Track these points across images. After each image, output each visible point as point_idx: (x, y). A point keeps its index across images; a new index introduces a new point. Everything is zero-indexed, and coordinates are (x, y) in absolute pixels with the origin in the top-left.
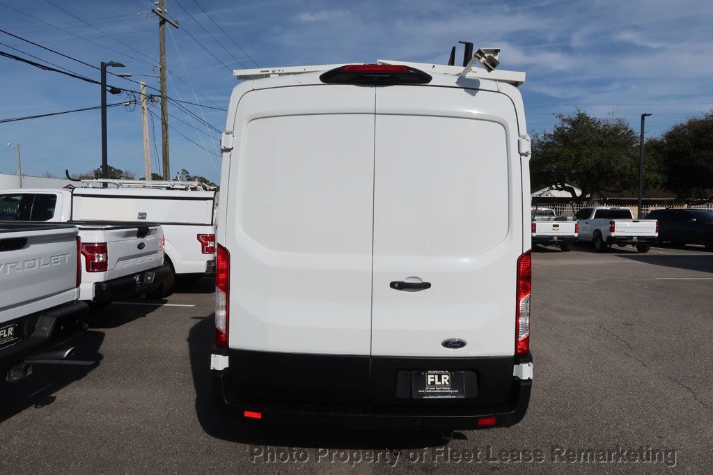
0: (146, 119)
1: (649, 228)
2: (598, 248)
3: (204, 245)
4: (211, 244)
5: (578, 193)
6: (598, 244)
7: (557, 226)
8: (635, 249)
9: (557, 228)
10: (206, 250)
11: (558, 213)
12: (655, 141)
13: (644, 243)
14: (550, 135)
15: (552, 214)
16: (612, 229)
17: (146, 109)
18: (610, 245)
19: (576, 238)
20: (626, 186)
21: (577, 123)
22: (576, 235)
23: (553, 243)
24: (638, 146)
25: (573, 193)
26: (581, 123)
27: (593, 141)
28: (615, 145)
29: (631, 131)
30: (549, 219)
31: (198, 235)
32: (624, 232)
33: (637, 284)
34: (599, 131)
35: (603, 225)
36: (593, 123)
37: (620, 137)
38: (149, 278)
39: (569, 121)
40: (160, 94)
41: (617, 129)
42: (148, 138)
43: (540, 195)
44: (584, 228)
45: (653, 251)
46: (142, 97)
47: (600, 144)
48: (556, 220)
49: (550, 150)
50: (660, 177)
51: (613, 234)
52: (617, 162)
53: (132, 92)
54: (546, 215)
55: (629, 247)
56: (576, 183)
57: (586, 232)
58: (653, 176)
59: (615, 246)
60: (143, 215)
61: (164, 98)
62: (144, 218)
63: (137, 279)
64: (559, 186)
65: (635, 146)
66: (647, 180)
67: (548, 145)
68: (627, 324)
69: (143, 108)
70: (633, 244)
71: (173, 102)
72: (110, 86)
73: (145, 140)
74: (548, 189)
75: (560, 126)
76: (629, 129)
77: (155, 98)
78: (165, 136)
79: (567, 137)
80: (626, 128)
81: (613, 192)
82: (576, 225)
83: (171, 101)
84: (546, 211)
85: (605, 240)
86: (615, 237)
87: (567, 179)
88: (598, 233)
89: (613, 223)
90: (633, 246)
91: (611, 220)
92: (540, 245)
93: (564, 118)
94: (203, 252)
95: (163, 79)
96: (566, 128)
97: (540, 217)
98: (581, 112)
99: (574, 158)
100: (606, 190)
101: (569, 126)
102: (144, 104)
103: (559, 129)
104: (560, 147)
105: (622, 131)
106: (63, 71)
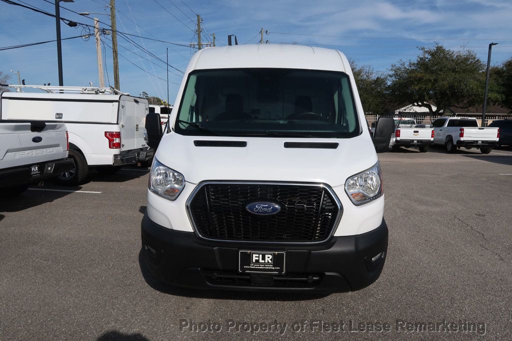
0: (99, 48)
1: (491, 134)
2: (449, 150)
3: (111, 141)
4: (117, 140)
5: (434, 109)
6: (449, 147)
7: (417, 132)
8: (479, 151)
9: (418, 134)
10: (112, 145)
11: (418, 123)
12: (497, 68)
13: (486, 146)
14: (414, 64)
15: (413, 123)
16: (462, 135)
17: (99, 40)
18: (459, 148)
19: (432, 142)
20: (471, 103)
21: (436, 54)
22: (432, 139)
23: (414, 146)
24: (483, 72)
25: (430, 109)
26: (439, 54)
27: (448, 68)
28: (464, 71)
29: (478, 60)
30: (411, 127)
31: (106, 133)
32: (471, 137)
33: (483, 179)
34: (453, 61)
35: (454, 132)
36: (448, 54)
37: (469, 65)
38: (49, 169)
39: (429, 53)
40: (110, 28)
41: (467, 59)
42: (101, 63)
43: (405, 110)
44: (439, 135)
45: (494, 153)
46: (96, 30)
47: (454, 70)
48: (416, 127)
49: (413, 75)
50: (499, 96)
51: (462, 139)
52: (466, 85)
53: (87, 25)
54: (409, 123)
55: (474, 150)
56: (433, 101)
57: (440, 137)
58: (493, 95)
59: (462, 148)
60: (59, 115)
61: (114, 31)
62: (61, 118)
63: (35, 169)
64: (420, 103)
65: (481, 72)
66: (489, 98)
67: (412, 71)
68: (480, 215)
69: (97, 39)
70: (478, 147)
71: (121, 35)
72: (68, 20)
73: (99, 64)
74: (410, 105)
75: (422, 56)
76: (476, 59)
77: (107, 31)
78: (116, 61)
79: (427, 65)
80: (474, 58)
81: (462, 108)
82: (433, 131)
83: (119, 34)
84: (409, 120)
85: (455, 143)
86: (464, 141)
87: (426, 98)
88: (450, 138)
89: (462, 130)
90: (478, 149)
91: (461, 128)
92: (403, 147)
93: (426, 50)
94: (110, 147)
95: (113, 17)
96: (427, 58)
97: (404, 125)
98: (440, 45)
99: (432, 81)
100: (456, 106)
101: (429, 57)
102: (98, 36)
103: (421, 59)
104: (421, 73)
105: (471, 60)
106: (29, 6)
